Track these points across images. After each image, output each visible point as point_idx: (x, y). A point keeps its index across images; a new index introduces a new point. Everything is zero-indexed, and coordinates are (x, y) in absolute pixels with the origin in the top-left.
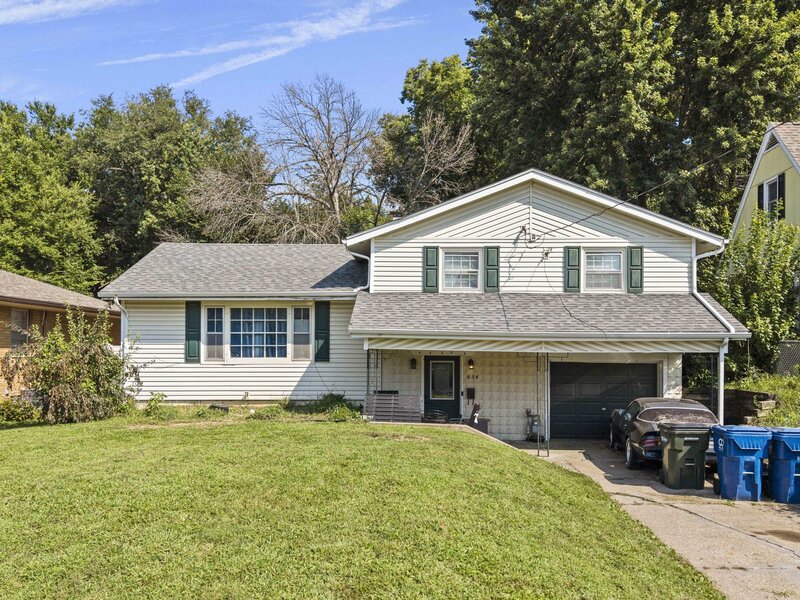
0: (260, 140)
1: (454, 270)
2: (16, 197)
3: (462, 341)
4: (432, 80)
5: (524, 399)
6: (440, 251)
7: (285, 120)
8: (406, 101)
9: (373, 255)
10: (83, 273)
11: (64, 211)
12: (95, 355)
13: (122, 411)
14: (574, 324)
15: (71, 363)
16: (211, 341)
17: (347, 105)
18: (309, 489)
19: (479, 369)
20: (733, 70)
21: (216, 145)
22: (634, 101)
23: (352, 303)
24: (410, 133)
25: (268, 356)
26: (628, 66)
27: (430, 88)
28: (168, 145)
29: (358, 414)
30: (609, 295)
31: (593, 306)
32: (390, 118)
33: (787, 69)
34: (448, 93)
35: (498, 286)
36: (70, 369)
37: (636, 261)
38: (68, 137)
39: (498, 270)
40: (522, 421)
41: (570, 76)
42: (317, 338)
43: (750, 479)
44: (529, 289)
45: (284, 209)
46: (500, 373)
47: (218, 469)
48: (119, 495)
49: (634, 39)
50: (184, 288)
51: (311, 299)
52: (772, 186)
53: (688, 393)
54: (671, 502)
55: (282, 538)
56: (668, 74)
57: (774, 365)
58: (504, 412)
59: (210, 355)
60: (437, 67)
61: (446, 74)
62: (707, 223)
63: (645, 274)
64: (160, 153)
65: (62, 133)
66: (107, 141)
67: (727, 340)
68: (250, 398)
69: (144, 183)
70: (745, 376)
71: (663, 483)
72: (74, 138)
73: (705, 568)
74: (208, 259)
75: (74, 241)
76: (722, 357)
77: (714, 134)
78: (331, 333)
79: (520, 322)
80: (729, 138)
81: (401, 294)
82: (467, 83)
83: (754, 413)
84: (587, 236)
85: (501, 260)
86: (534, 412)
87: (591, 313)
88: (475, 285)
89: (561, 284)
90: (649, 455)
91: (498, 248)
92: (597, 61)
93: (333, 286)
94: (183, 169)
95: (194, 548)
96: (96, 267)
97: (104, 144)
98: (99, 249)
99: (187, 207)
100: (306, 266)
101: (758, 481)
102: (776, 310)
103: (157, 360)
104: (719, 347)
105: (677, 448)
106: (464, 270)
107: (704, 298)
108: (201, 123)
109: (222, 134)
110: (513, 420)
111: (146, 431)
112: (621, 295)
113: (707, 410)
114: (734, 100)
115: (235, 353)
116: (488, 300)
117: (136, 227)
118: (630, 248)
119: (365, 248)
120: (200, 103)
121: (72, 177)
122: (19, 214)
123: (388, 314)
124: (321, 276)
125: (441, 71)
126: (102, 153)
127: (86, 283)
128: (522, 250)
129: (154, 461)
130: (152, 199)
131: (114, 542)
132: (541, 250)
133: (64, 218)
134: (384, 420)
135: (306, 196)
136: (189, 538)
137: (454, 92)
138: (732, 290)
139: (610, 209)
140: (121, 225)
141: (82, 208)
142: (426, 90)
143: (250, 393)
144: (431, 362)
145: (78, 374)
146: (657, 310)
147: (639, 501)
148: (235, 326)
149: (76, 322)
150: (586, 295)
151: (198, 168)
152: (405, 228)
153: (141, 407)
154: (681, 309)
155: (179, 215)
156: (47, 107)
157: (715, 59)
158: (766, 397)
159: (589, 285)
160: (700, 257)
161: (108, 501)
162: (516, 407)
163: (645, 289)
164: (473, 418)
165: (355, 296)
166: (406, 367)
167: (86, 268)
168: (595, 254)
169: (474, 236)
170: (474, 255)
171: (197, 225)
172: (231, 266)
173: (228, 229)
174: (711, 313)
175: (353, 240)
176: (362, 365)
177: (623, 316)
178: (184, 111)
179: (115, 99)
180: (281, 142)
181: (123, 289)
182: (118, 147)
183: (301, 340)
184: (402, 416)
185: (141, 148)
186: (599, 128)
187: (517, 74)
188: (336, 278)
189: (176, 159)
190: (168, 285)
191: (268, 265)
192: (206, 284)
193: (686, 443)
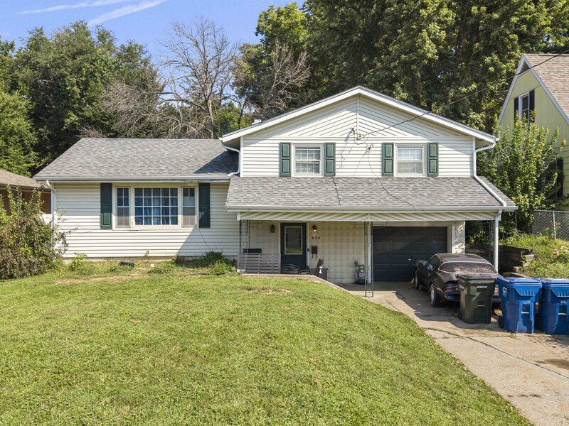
0: (153, 61)
1: (301, 160)
3: (310, 214)
4: (278, 20)
5: (353, 254)
6: (292, 146)
7: (172, 47)
8: (259, 35)
9: (242, 149)
10: (23, 157)
11: (8, 112)
12: (31, 226)
13: (52, 267)
14: (391, 200)
15: (12, 232)
16: (120, 213)
17: (217, 37)
18: (204, 346)
19: (320, 233)
20: (496, 16)
21: (121, 64)
22: (427, 37)
23: (228, 185)
24: (262, 58)
25: (163, 224)
26: (423, 12)
27: (276, 25)
28: (86, 64)
29: (234, 268)
30: (414, 178)
31: (403, 186)
32: (248, 46)
33: (534, 16)
34: (290, 29)
35: (334, 172)
36: (11, 237)
37: (433, 154)
38: (11, 57)
39: (334, 160)
40: (352, 269)
41: (381, 18)
42: (200, 211)
43: (526, 317)
44: (356, 174)
45: (171, 111)
46: (336, 235)
47: (129, 326)
48: (49, 356)
50: (99, 173)
51: (196, 181)
52: (525, 99)
53: (470, 248)
54: (470, 335)
55: (187, 398)
56: (451, 18)
57: (531, 226)
58: (339, 263)
59: (119, 223)
60: (281, 10)
61: (288, 16)
62: (477, 125)
63: (440, 163)
64: (80, 69)
65: (6, 55)
66: (40, 60)
67: (501, 212)
68: (150, 255)
69: (68, 92)
70: (509, 236)
71: (461, 319)
72: (15, 58)
73: (509, 396)
74: (117, 151)
75: (16, 134)
76: (497, 224)
77: (483, 61)
78: (211, 206)
79: (352, 199)
80: (494, 65)
81: (264, 178)
82: (303, 22)
83: (521, 265)
84: (399, 135)
85: (336, 153)
86: (360, 262)
87: (402, 192)
88: (317, 171)
89: (380, 170)
90: (449, 297)
91: (334, 144)
92: (400, 8)
93: (212, 172)
94: (97, 82)
95: (113, 411)
96: (33, 153)
97: (38, 63)
98: (35, 140)
99: (100, 110)
100: (191, 156)
101: (532, 319)
102: (532, 188)
103: (79, 228)
104: (495, 216)
105: (472, 294)
106: (308, 160)
107: (482, 180)
108: (109, 48)
109: (126, 57)
110: (345, 269)
111: (72, 286)
112: (423, 178)
113: (488, 263)
114: (498, 37)
115: (138, 221)
116: (327, 182)
117: (62, 124)
118: (429, 144)
119: (236, 144)
120: (108, 34)
121: (13, 87)
123: (255, 193)
124: (203, 164)
125: (284, 13)
126: (36, 69)
127: (25, 165)
128: (351, 145)
129: (77, 317)
130: (74, 103)
131: (43, 406)
132: (366, 145)
133: (7, 117)
134: (253, 273)
135: (187, 101)
136: (108, 400)
137: (293, 29)
138: (501, 174)
139: (419, 117)
140: (51, 122)
141: (21, 110)
142: (273, 27)
143: (150, 251)
144: (285, 227)
145: (18, 241)
146: (449, 190)
147: (447, 335)
148: (138, 202)
149: (16, 201)
150: (397, 178)
151: (108, 81)
152: (266, 129)
153: (67, 263)
154: (466, 188)
155: (94, 115)
157: (484, 8)
158: (527, 252)
159: (399, 171)
160: (478, 150)
161: (38, 362)
162: (347, 259)
163: (440, 174)
164: (318, 270)
165: (230, 179)
166: (268, 231)
167: (25, 154)
168: (405, 149)
169: (317, 135)
170: (317, 149)
171: (107, 123)
172: (134, 156)
173: (130, 126)
174: (488, 191)
175: (227, 138)
176: (236, 234)
177: (425, 194)
178: (97, 40)
179: (44, 30)
180: (170, 63)
181: (52, 174)
182: (48, 65)
183: (188, 212)
184: (265, 269)
185: (65, 66)
186: (403, 56)
187: (343, 16)
188: (214, 166)
189: (92, 75)
190: (87, 170)
191: (162, 155)
192: (116, 170)
193: (478, 290)
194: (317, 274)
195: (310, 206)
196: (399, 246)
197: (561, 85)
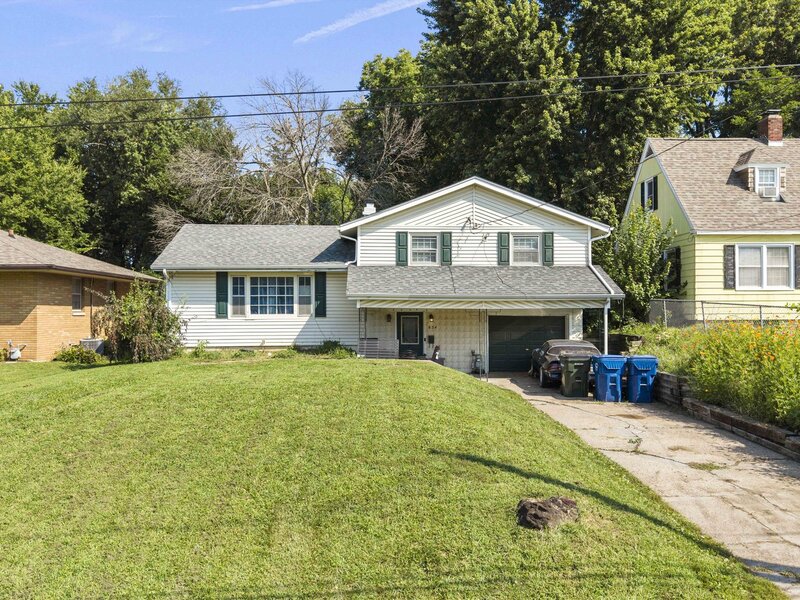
1: (418, 249)
2: (19, 174)
3: (427, 301)
4: (387, 73)
5: (470, 343)
6: (409, 235)
8: (363, 90)
9: (359, 238)
10: (76, 240)
11: (62, 186)
14: (504, 288)
15: (144, 319)
16: (236, 302)
19: (437, 322)
20: (621, 96)
22: (550, 118)
23: (346, 273)
24: (367, 119)
25: (279, 313)
26: (545, 92)
27: (385, 80)
28: (149, 124)
29: (353, 354)
30: (529, 267)
31: (518, 275)
32: (351, 105)
34: (401, 86)
35: (451, 261)
37: (549, 243)
39: (450, 249)
40: (469, 359)
42: (316, 300)
43: (614, 388)
44: (472, 263)
46: (452, 324)
49: (549, 72)
50: (215, 262)
51: (312, 270)
52: (650, 184)
53: (587, 337)
56: (576, 97)
57: (647, 315)
58: (455, 352)
59: (235, 313)
60: (390, 62)
61: (398, 69)
63: (555, 252)
64: (142, 131)
66: (92, 120)
67: (609, 299)
68: (266, 344)
69: (127, 159)
70: (626, 324)
73: (575, 429)
74: (227, 238)
75: (71, 212)
76: (606, 311)
77: (608, 143)
78: (327, 296)
79: (467, 287)
80: (620, 147)
81: (381, 267)
82: (417, 77)
83: (627, 348)
84: (515, 225)
85: (453, 242)
86: (477, 352)
87: (516, 281)
88: (434, 260)
89: (496, 260)
90: (554, 376)
91: (450, 233)
93: (328, 261)
94: (162, 146)
97: (90, 123)
98: (85, 218)
99: (168, 181)
100: (304, 244)
101: (619, 389)
102: (647, 277)
103: (197, 317)
104: (603, 304)
105: (570, 370)
106: (425, 249)
107: (596, 269)
109: (195, 112)
110: (462, 359)
112: (538, 267)
113: (594, 347)
114: (623, 119)
115: (254, 311)
116: (444, 271)
117: (119, 198)
118: (545, 235)
119: (354, 233)
120: (172, 83)
121: (60, 153)
122: (22, 188)
123: (374, 282)
124: (318, 252)
125: (394, 66)
128: (467, 235)
130: (133, 172)
132: (482, 235)
133: (63, 192)
134: (372, 358)
137: (405, 85)
139: (535, 207)
142: (381, 82)
143: (266, 341)
144: (402, 317)
145: (149, 327)
146: (562, 278)
148: (254, 291)
150: (513, 267)
152: (383, 218)
153: (188, 352)
154: (579, 277)
155: (161, 188)
156: (32, 87)
157: (608, 88)
158: (637, 339)
159: (515, 260)
160: (594, 239)
162: (464, 349)
163: (555, 263)
164: (435, 355)
165: (347, 268)
166: (384, 321)
167: (75, 235)
168: (521, 238)
169: (434, 224)
170: (433, 238)
171: (176, 197)
172: (246, 244)
174: (600, 280)
175: (345, 227)
177: (538, 283)
178: (158, 91)
179: (98, 81)
181: (169, 263)
182: (104, 126)
183: (304, 301)
184: (385, 355)
185: (123, 127)
186: (525, 137)
187: (462, 90)
188: (329, 254)
189: (155, 137)
190: (203, 260)
191: (275, 243)
192: (232, 259)
193: (576, 367)
194: (433, 359)
195: (427, 294)
196: (516, 336)
197: (681, 172)
